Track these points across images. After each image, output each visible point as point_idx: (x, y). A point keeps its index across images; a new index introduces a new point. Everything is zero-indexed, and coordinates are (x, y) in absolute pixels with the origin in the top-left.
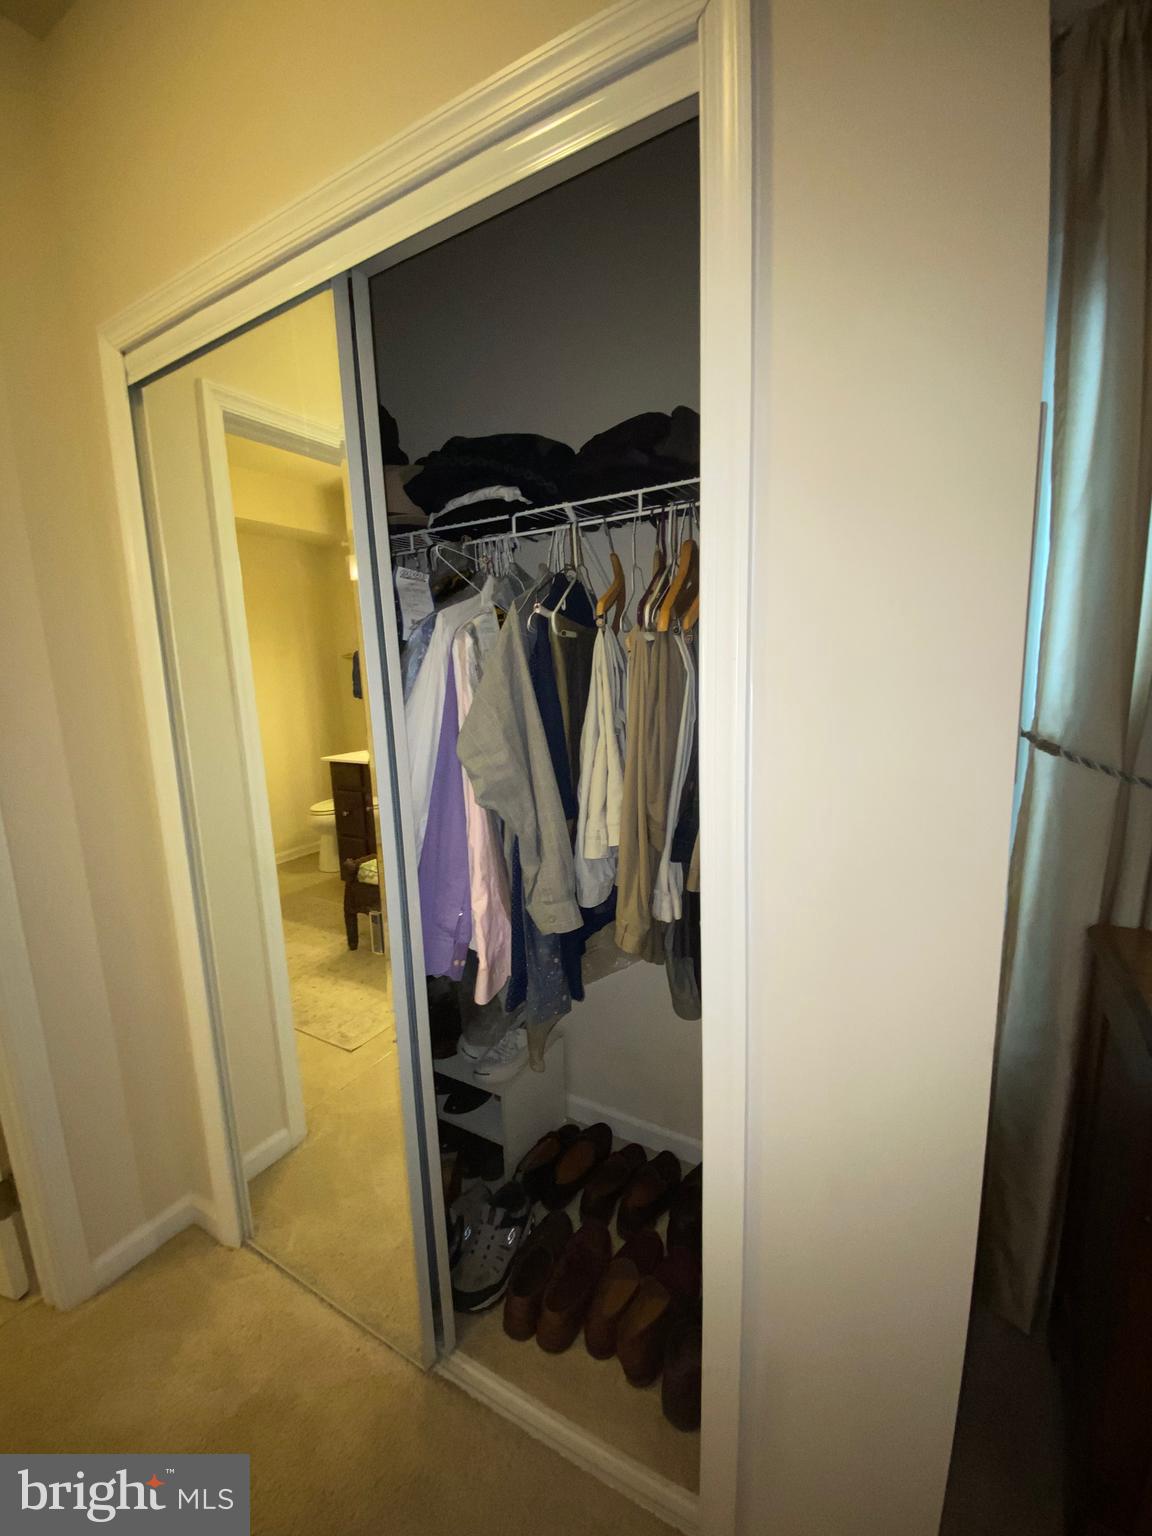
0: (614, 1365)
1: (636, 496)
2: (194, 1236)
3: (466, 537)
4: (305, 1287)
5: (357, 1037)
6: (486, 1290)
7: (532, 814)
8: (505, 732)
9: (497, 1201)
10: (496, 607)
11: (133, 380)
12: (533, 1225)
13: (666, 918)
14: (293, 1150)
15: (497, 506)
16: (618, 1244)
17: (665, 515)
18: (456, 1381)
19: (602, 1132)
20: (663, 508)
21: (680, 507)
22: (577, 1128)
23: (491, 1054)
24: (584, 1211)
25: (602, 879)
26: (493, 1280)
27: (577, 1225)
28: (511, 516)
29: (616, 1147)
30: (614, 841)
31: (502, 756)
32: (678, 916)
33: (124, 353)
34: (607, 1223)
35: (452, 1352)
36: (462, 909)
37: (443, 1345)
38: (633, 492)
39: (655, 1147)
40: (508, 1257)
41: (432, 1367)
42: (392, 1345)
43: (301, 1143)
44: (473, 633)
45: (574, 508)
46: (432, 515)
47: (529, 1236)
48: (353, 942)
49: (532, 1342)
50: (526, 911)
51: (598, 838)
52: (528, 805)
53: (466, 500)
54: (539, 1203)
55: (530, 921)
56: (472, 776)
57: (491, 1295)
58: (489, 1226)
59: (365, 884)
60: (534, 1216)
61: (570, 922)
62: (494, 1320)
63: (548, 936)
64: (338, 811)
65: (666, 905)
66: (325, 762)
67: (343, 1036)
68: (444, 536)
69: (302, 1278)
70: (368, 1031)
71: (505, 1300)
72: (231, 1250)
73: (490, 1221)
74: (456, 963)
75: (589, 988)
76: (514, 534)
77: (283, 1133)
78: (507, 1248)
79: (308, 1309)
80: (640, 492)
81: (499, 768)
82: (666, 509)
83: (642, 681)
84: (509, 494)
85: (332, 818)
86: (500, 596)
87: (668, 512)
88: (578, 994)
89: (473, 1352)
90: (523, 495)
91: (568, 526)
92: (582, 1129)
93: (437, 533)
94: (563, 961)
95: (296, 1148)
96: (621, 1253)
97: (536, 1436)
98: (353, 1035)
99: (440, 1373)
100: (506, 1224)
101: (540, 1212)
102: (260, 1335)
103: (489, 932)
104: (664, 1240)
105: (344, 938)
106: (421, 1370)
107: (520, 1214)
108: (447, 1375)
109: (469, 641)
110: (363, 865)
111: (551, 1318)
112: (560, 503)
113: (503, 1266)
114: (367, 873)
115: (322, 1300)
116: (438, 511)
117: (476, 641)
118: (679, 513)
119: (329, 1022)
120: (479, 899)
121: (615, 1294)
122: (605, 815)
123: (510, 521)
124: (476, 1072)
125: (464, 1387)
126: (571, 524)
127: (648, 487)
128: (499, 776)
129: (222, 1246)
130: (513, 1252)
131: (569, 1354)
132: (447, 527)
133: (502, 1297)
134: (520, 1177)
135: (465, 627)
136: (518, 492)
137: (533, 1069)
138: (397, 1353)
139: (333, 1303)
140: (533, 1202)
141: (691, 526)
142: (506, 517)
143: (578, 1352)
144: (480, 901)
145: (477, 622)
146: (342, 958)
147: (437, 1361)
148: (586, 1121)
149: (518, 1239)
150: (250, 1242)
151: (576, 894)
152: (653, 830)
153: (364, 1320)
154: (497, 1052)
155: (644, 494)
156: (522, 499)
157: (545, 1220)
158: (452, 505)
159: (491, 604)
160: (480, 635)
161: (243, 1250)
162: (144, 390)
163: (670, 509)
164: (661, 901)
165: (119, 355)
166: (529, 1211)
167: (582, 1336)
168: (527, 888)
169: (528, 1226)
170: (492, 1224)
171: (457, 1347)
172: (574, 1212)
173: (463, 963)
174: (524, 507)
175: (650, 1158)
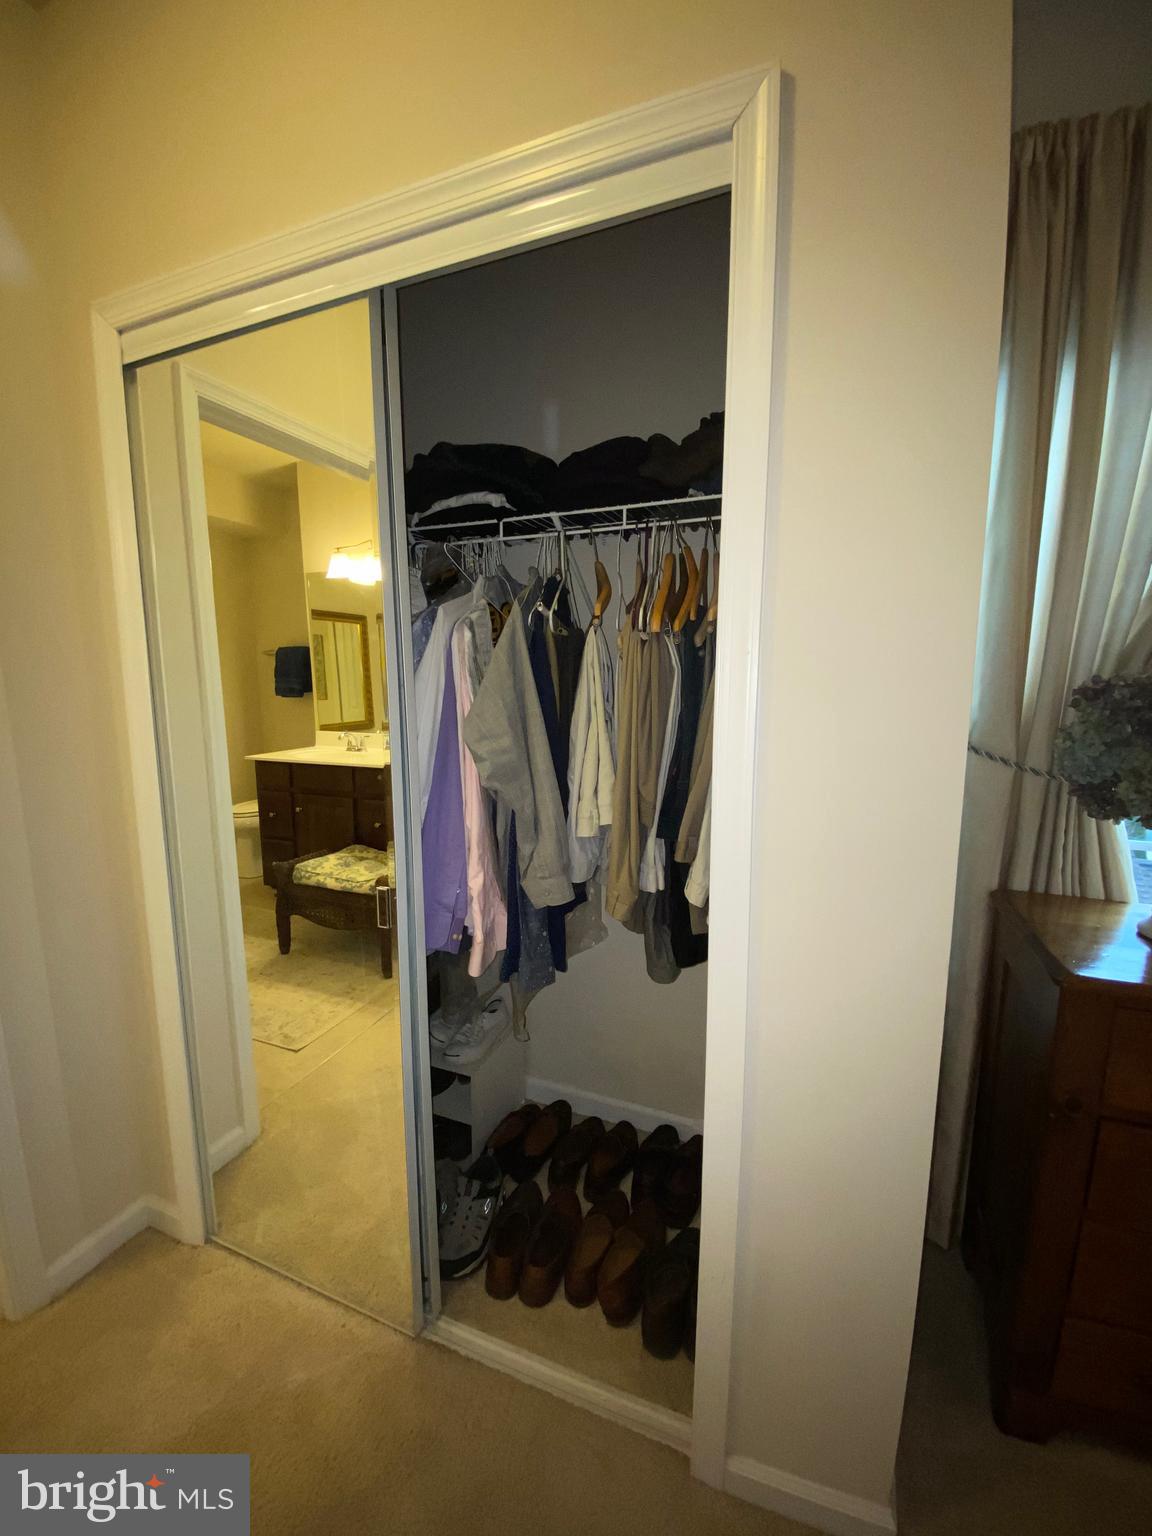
0: (596, 1311)
1: (621, 511)
2: (152, 1238)
3: (452, 538)
4: (280, 1275)
5: (301, 1037)
6: (467, 1256)
7: (530, 796)
8: (509, 718)
9: (472, 1174)
10: (489, 604)
11: (128, 360)
12: (504, 1197)
13: (652, 889)
14: (248, 1148)
15: (485, 510)
16: (586, 1206)
17: (648, 530)
18: (445, 1343)
19: (562, 1108)
20: (647, 523)
21: (662, 524)
22: (538, 1107)
23: (459, 1037)
24: (553, 1180)
25: (590, 856)
26: (475, 1246)
27: (546, 1195)
28: (499, 521)
29: (575, 1121)
30: (606, 819)
31: (506, 741)
32: (661, 888)
33: (121, 332)
34: (574, 1187)
35: (438, 1319)
36: (460, 887)
37: (431, 1311)
38: (618, 508)
39: (612, 1120)
40: (485, 1225)
41: (421, 1332)
42: (377, 1318)
43: (255, 1141)
44: (471, 628)
45: (560, 517)
46: (416, 514)
47: (501, 1208)
48: (285, 946)
49: (515, 1299)
50: (521, 886)
51: (591, 818)
52: (528, 787)
53: (453, 502)
54: (507, 1177)
55: (524, 895)
56: (477, 759)
57: (473, 1261)
58: (467, 1197)
59: (300, 885)
60: (504, 1189)
61: (561, 896)
62: (477, 1285)
63: (540, 910)
64: (263, 813)
65: (652, 877)
66: (250, 761)
67: (286, 1037)
68: (427, 535)
69: (276, 1265)
70: (312, 1031)
71: (485, 1265)
72: (195, 1247)
73: (468, 1193)
74: (455, 936)
75: (571, 961)
76: (501, 538)
77: (237, 1131)
78: (485, 1218)
79: (284, 1294)
80: (624, 508)
81: (504, 751)
82: (650, 525)
83: (635, 674)
84: (496, 500)
85: (256, 820)
86: (491, 594)
87: (651, 528)
88: (562, 967)
89: (458, 1316)
90: (508, 501)
91: (556, 534)
92: (542, 1108)
93: (422, 532)
94: (550, 934)
95: (251, 1146)
96: (590, 1213)
97: (528, 1381)
98: (298, 1035)
99: (429, 1338)
100: (483, 1194)
101: (510, 1186)
102: (238, 1325)
103: (484, 907)
104: (629, 1197)
105: (275, 942)
106: (410, 1337)
107: (494, 1185)
108: (435, 1339)
109: (468, 634)
110: (298, 866)
111: (535, 1273)
112: (548, 512)
113: (481, 1235)
114: (303, 873)
115: (300, 1284)
116: (423, 512)
117: (474, 636)
118: (660, 529)
119: (268, 1024)
120: (476, 876)
121: (590, 1250)
122: (597, 799)
123: (498, 525)
124: (445, 1054)
125: (453, 1347)
126: (559, 532)
127: (631, 503)
128: (504, 759)
129: (183, 1244)
130: (490, 1219)
131: (550, 1307)
132: (432, 527)
133: (482, 1263)
134: (491, 1152)
135: (464, 621)
136: (504, 499)
137: (516, 1038)
138: (384, 1324)
139: (311, 1286)
140: (504, 1176)
141: (672, 542)
142: (495, 521)
143: (560, 1304)
144: (477, 878)
145: (474, 616)
146: (272, 963)
147: (424, 1328)
148: (544, 1100)
149: (493, 1209)
150: (214, 1238)
151: (566, 868)
152: (643, 809)
153: (345, 1297)
154: (464, 1034)
155: (628, 510)
156: (508, 506)
157: (515, 1193)
158: (437, 507)
159: (483, 602)
160: (476, 630)
161: (208, 1247)
162: (139, 370)
163: (653, 525)
164: (648, 873)
165: (115, 333)
166: (502, 1183)
167: (562, 1289)
168: (522, 866)
169: (500, 1198)
170: (469, 1195)
171: (441, 1313)
172: (542, 1180)
173: (461, 937)
174: (511, 514)
175: (608, 1128)
